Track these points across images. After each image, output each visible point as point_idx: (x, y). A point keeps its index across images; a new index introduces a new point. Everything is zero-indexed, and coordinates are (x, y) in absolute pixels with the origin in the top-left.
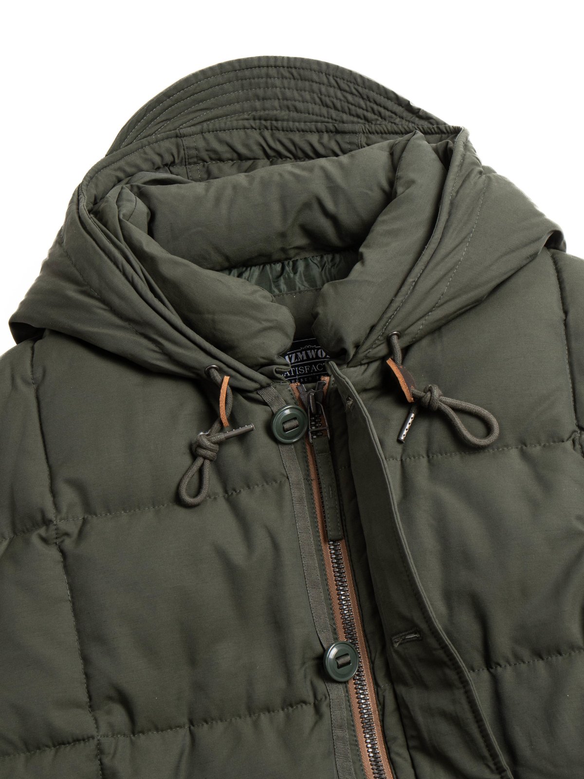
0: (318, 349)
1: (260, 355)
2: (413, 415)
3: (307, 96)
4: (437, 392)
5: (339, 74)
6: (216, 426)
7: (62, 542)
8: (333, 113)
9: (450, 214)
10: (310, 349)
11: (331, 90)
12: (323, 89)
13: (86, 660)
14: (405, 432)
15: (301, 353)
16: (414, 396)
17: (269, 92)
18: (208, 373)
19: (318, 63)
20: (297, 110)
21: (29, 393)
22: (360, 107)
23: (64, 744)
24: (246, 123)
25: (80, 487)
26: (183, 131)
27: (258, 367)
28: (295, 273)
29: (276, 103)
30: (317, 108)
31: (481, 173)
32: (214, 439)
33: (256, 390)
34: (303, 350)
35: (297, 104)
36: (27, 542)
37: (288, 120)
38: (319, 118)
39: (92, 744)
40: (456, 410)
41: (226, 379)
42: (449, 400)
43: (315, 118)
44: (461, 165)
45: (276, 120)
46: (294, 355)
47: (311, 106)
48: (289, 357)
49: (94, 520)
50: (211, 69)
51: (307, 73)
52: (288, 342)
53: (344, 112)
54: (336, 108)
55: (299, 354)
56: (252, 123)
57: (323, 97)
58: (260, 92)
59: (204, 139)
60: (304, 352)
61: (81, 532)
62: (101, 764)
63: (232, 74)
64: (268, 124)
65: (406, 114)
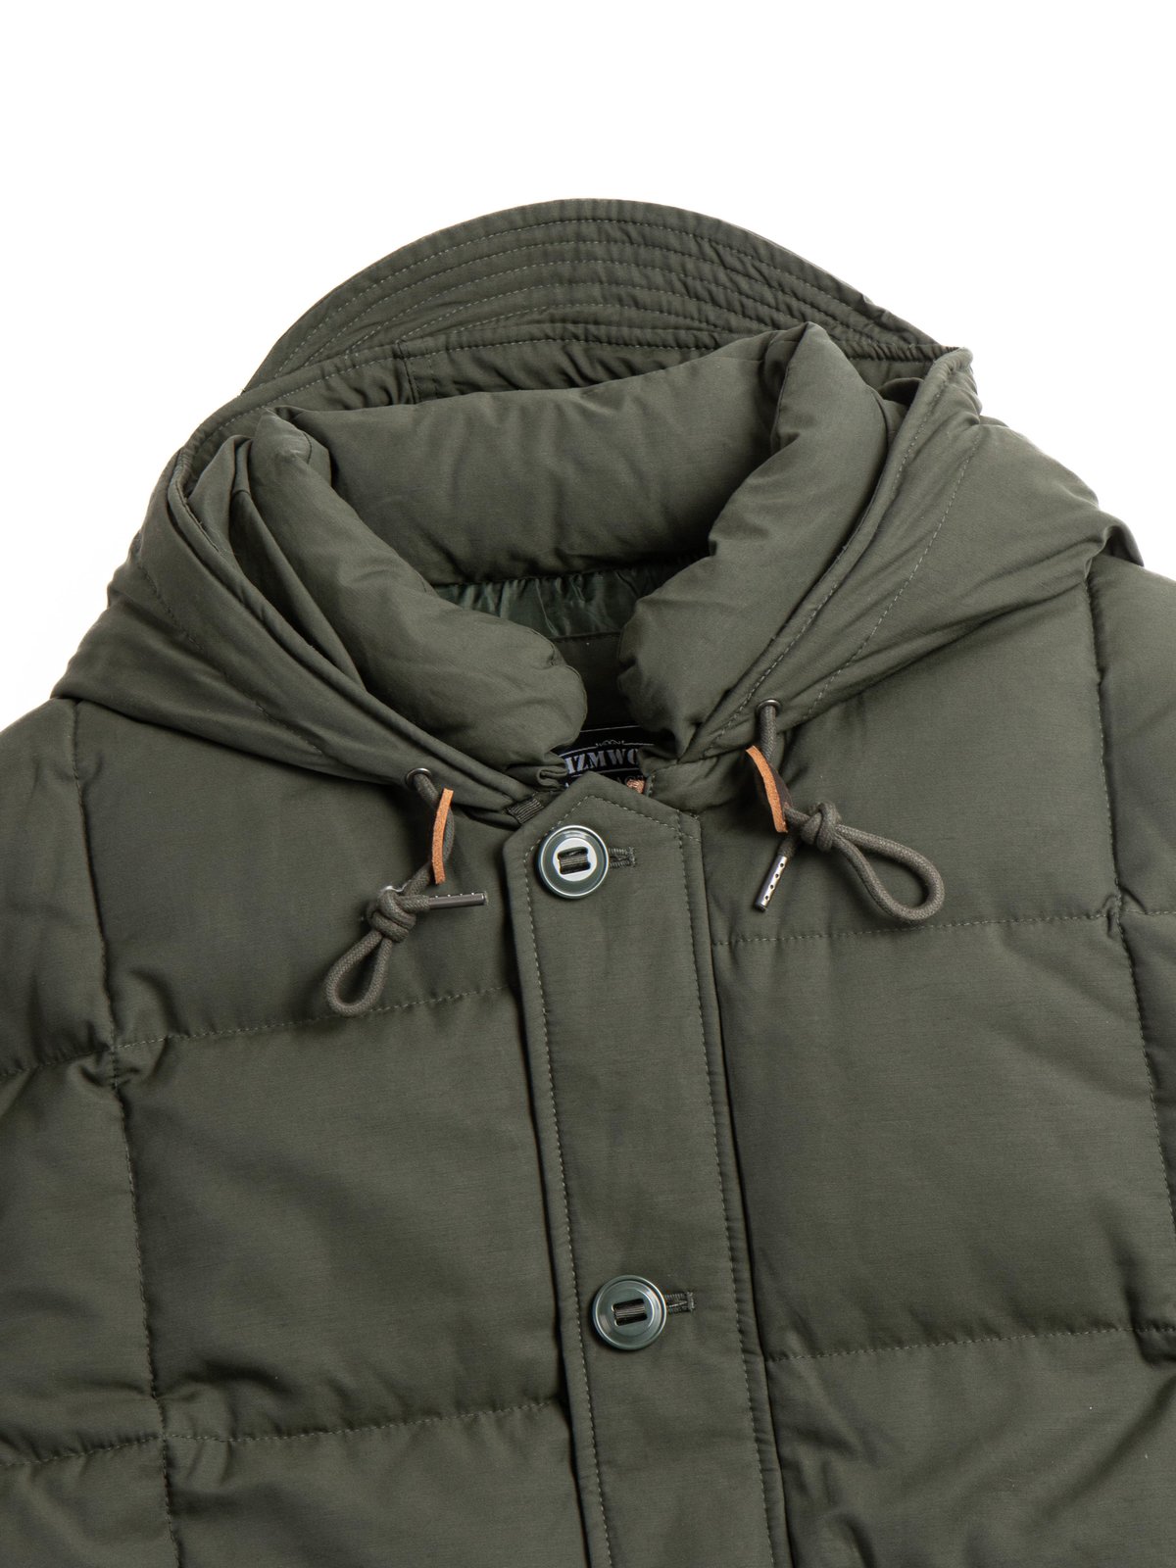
0: (628, 748)
1: (514, 749)
2: (783, 860)
3: (657, 277)
4: (832, 815)
5: (720, 236)
6: (422, 876)
7: (126, 1082)
8: (710, 311)
9: (898, 492)
10: (614, 747)
11: (706, 268)
12: (690, 265)
13: (152, 1303)
14: (769, 892)
15: (596, 754)
16: (788, 824)
17: (583, 269)
18: (412, 783)
19: (680, 214)
20: (637, 304)
21: (70, 796)
22: (763, 302)
23: (102, 1447)
24: (535, 329)
25: (158, 984)
26: (409, 347)
27: (509, 768)
28: (589, 599)
29: (596, 291)
30: (676, 302)
31: (972, 422)
32: (410, 904)
34: (600, 749)
35: (638, 292)
36: (60, 1079)
37: (619, 324)
38: (681, 321)
39: (153, 1450)
40: (874, 855)
41: (448, 794)
42: (856, 834)
43: (673, 319)
44: (936, 402)
45: (596, 323)
46: (582, 757)
47: (665, 298)
48: (573, 760)
49: (184, 1045)
50: (467, 227)
51: (658, 234)
52: (570, 732)
53: (731, 309)
54: (715, 302)
55: (591, 755)
56: (547, 328)
57: (689, 281)
58: (565, 269)
59: (452, 361)
60: (601, 753)
61: (159, 1064)
62: (169, 1485)
63: (510, 237)
64: (579, 330)
65: (856, 319)
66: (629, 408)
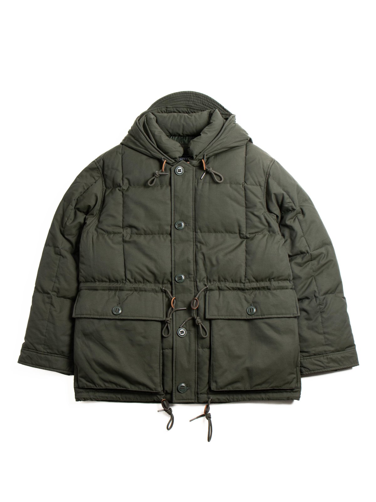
0: (188, 158)
1: (174, 156)
2: (205, 173)
3: (199, 102)
4: (211, 169)
5: (207, 97)
6: (161, 170)
7: (123, 191)
8: (205, 107)
9: (224, 131)
10: (186, 158)
11: (205, 101)
12: (203, 101)
13: (123, 217)
14: (203, 177)
15: (184, 158)
16: (206, 168)
17: (190, 100)
18: (161, 159)
19: (203, 94)
20: (196, 105)
21: (120, 156)
22: (212, 106)
23: (115, 233)
24: (184, 106)
25: (128, 180)
26: (168, 107)
27: (173, 159)
28: (186, 140)
29: (192, 102)
30: (201, 105)
31: (234, 123)
32: (159, 173)
33: (172, 164)
35: (197, 103)
36: (115, 190)
37: (194, 107)
38: (201, 107)
39: (121, 235)
40: (215, 174)
41: (165, 161)
42: (214, 171)
43: (200, 107)
44: (230, 120)
45: (191, 106)
46: (182, 158)
47: (200, 104)
49: (130, 187)
50: (177, 93)
51: (200, 96)
52: (181, 155)
53: (208, 106)
54: (206, 105)
56: (185, 106)
58: (188, 99)
59: (173, 109)
61: (127, 189)
62: (123, 239)
63: (182, 95)
64: (189, 107)
65: (223, 110)
66: (193, 117)
